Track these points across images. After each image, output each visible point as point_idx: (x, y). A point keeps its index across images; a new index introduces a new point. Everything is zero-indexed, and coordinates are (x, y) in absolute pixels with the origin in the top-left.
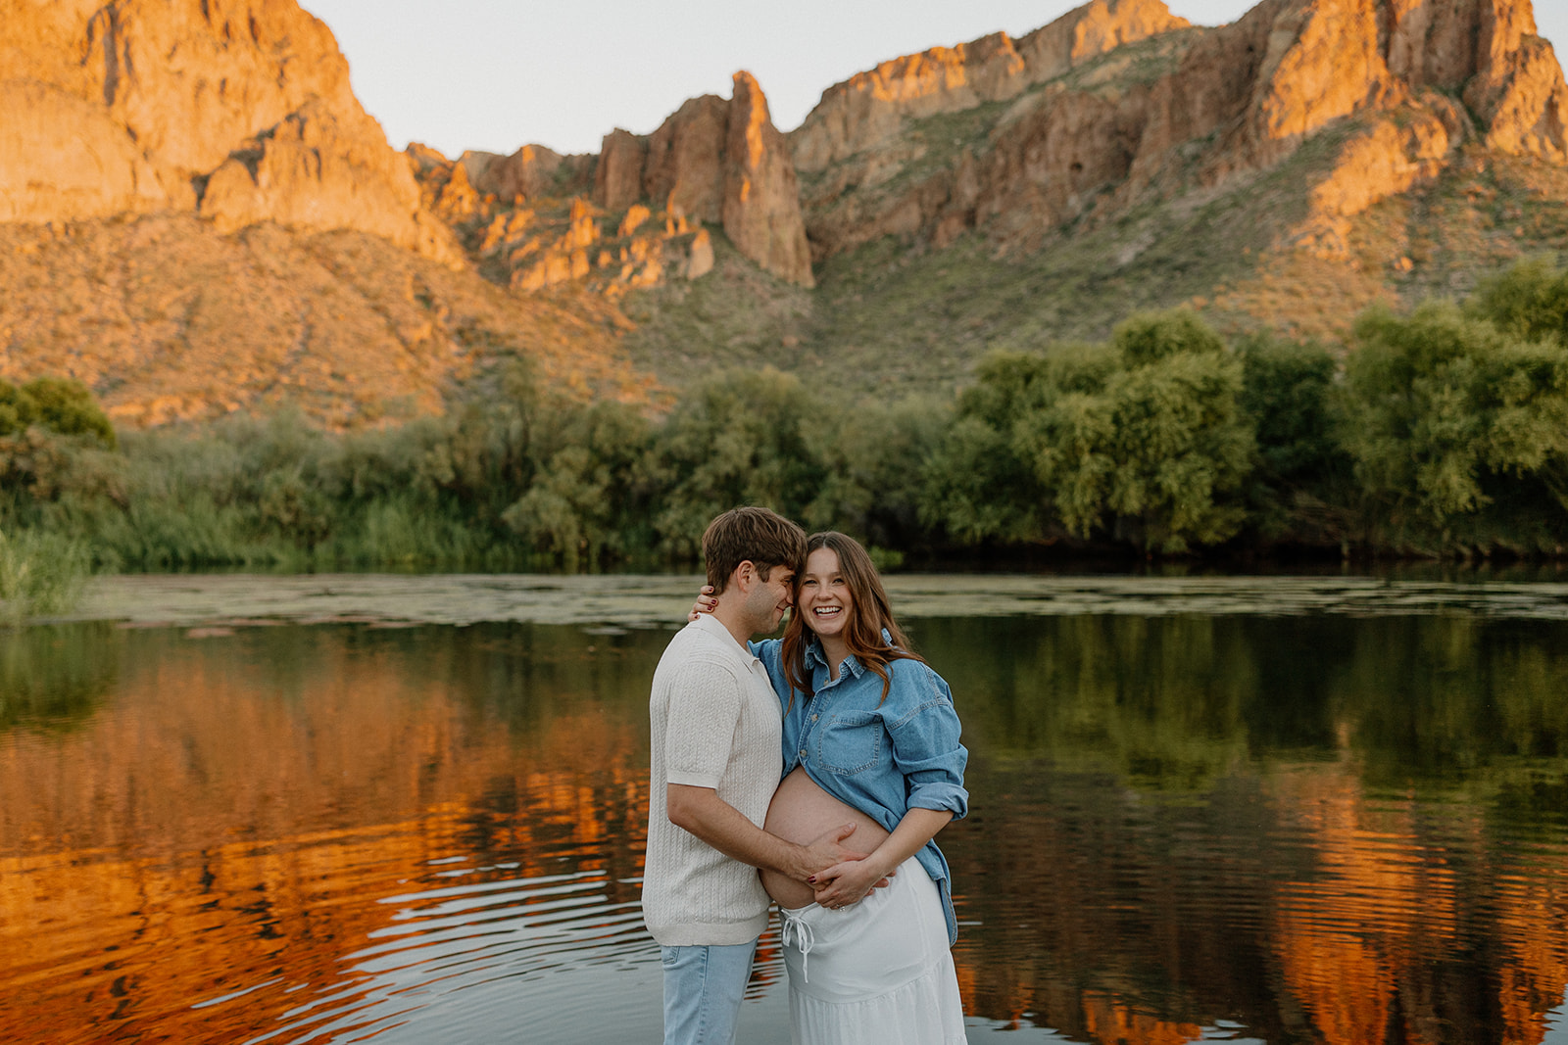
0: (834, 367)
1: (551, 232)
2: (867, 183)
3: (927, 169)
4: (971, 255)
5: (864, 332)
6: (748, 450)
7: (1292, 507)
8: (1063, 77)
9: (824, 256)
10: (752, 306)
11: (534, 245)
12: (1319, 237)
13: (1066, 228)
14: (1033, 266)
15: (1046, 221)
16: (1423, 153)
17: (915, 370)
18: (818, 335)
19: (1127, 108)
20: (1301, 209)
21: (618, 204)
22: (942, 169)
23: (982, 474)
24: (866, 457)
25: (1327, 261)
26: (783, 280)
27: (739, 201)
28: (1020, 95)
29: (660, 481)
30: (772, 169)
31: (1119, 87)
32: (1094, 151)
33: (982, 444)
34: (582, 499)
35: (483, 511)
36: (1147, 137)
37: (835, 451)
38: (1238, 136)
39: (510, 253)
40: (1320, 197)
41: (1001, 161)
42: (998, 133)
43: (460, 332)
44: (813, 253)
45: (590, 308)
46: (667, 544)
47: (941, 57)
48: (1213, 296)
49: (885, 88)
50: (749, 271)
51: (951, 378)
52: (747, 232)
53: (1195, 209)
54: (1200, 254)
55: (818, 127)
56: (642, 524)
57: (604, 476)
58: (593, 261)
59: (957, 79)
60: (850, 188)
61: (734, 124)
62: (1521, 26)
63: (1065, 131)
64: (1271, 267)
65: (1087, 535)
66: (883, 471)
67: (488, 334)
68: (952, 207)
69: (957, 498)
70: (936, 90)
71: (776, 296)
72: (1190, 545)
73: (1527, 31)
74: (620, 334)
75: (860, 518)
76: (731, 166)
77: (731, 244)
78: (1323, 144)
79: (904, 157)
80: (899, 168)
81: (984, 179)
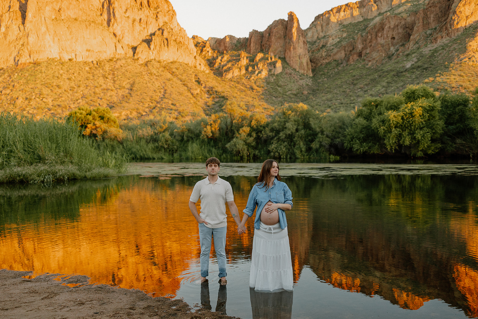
0: (318, 100)
1: (234, 61)
2: (328, 45)
3: (347, 40)
4: (360, 66)
5: (327, 90)
6: (295, 127)
7: (455, 143)
8: (389, 11)
9: (315, 67)
10: (294, 82)
11: (229, 65)
13: (390, 57)
14: (380, 69)
15: (384, 55)
17: (343, 101)
18: (313, 91)
19: (409, 20)
20: (464, 50)
21: (254, 52)
22: (351, 40)
23: (363, 134)
24: (329, 129)
25: (472, 66)
26: (303, 74)
27: (290, 50)
28: (376, 17)
29: (270, 136)
30: (300, 41)
31: (407, 13)
32: (399, 33)
33: (363, 125)
34: (248, 141)
35: (220, 145)
36: (415, 28)
37: (321, 127)
38: (444, 27)
39: (222, 68)
40: (470, 46)
41: (370, 37)
42: (369, 29)
43: (208, 91)
44: (312, 66)
45: (246, 83)
46: (272, 154)
47: (351, 6)
48: (435, 78)
49: (334, 16)
50: (293, 72)
51: (354, 103)
52: (292, 60)
53: (430, 50)
54: (432, 64)
55: (314, 28)
56: (265, 148)
57: (254, 134)
58: (247, 69)
59: (356, 13)
60: (323, 46)
61: (288, 28)
63: (390, 27)
64: (454, 68)
65: (393, 151)
66: (334, 133)
67: (216, 92)
68: (354, 51)
69: (355, 141)
70: (349, 16)
71: (301, 79)
72: (424, 154)
74: (255, 91)
75: (327, 146)
76: (287, 40)
77: (288, 64)
78: (472, 29)
79: (340, 36)
80: (338, 40)
81: (364, 43)
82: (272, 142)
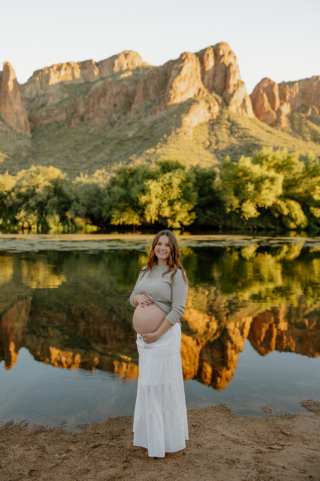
2: (49, 104)
3: (68, 101)
4: (83, 130)
5: (48, 153)
7: (206, 215)
8: (111, 76)
9: (34, 127)
10: (10, 142)
12: (185, 133)
13: (112, 124)
14: (102, 135)
15: (106, 122)
16: (212, 111)
17: (66, 167)
18: (33, 153)
19: (131, 88)
20: (179, 125)
22: (73, 102)
24: (84, 197)
25: (187, 140)
26: (21, 134)
27: (5, 105)
28: (97, 81)
29: (17, 203)
30: (17, 96)
31: (128, 82)
32: (120, 101)
33: (121, 194)
36: (136, 98)
37: (75, 195)
38: (162, 101)
40: (185, 121)
41: (92, 101)
42: (91, 92)
44: (31, 126)
46: (20, 224)
47: (73, 65)
48: (156, 149)
49: (55, 73)
50: (9, 130)
51: (78, 170)
52: (8, 116)
53: (150, 122)
54: (152, 135)
55: (32, 84)
56: (11, 216)
59: (77, 74)
60: (43, 105)
61: (4, 80)
62: (237, 77)
63: (112, 94)
64: (172, 141)
65: (153, 222)
68: (76, 115)
69: (114, 210)
70: (71, 76)
71: (18, 139)
72: (181, 225)
73: (239, 78)
75: (83, 216)
76: (2, 94)
78: (186, 105)
79: (61, 97)
80: (59, 100)
81: (87, 106)
82: (19, 209)
